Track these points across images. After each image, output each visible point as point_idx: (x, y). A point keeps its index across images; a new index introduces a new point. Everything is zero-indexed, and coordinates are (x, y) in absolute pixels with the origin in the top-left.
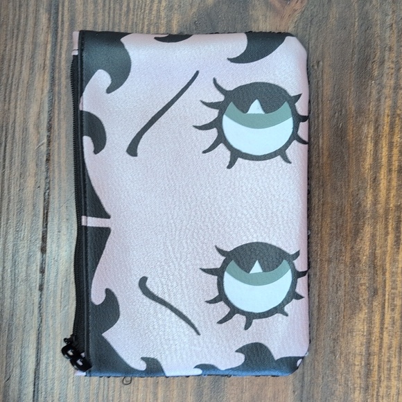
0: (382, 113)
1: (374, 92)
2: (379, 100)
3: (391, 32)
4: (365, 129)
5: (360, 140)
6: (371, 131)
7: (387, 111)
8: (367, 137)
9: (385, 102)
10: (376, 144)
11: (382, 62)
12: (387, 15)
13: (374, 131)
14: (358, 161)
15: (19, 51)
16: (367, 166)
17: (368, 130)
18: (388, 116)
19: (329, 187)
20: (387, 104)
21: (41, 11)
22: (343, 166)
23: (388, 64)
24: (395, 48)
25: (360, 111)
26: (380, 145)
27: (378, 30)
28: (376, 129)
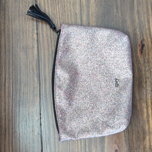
0: (148, 99)
1: (145, 92)
2: (146, 95)
3: (148, 72)
4: (143, 104)
5: (142, 108)
6: (145, 105)
7: (149, 98)
8: (144, 107)
9: (148, 95)
10: (147, 109)
11: (146, 82)
12: (146, 67)
13: (146, 105)
14: (142, 115)
15: (29, 90)
16: (145, 116)
17: (144, 105)
18: (150, 99)
19: (134, 125)
20: (149, 96)
21: (35, 76)
22: (137, 117)
23: (148, 83)
24: (150, 78)
25: (141, 99)
26: (149, 109)
27: (143, 72)
28: (147, 104)
